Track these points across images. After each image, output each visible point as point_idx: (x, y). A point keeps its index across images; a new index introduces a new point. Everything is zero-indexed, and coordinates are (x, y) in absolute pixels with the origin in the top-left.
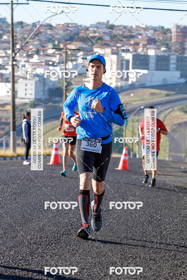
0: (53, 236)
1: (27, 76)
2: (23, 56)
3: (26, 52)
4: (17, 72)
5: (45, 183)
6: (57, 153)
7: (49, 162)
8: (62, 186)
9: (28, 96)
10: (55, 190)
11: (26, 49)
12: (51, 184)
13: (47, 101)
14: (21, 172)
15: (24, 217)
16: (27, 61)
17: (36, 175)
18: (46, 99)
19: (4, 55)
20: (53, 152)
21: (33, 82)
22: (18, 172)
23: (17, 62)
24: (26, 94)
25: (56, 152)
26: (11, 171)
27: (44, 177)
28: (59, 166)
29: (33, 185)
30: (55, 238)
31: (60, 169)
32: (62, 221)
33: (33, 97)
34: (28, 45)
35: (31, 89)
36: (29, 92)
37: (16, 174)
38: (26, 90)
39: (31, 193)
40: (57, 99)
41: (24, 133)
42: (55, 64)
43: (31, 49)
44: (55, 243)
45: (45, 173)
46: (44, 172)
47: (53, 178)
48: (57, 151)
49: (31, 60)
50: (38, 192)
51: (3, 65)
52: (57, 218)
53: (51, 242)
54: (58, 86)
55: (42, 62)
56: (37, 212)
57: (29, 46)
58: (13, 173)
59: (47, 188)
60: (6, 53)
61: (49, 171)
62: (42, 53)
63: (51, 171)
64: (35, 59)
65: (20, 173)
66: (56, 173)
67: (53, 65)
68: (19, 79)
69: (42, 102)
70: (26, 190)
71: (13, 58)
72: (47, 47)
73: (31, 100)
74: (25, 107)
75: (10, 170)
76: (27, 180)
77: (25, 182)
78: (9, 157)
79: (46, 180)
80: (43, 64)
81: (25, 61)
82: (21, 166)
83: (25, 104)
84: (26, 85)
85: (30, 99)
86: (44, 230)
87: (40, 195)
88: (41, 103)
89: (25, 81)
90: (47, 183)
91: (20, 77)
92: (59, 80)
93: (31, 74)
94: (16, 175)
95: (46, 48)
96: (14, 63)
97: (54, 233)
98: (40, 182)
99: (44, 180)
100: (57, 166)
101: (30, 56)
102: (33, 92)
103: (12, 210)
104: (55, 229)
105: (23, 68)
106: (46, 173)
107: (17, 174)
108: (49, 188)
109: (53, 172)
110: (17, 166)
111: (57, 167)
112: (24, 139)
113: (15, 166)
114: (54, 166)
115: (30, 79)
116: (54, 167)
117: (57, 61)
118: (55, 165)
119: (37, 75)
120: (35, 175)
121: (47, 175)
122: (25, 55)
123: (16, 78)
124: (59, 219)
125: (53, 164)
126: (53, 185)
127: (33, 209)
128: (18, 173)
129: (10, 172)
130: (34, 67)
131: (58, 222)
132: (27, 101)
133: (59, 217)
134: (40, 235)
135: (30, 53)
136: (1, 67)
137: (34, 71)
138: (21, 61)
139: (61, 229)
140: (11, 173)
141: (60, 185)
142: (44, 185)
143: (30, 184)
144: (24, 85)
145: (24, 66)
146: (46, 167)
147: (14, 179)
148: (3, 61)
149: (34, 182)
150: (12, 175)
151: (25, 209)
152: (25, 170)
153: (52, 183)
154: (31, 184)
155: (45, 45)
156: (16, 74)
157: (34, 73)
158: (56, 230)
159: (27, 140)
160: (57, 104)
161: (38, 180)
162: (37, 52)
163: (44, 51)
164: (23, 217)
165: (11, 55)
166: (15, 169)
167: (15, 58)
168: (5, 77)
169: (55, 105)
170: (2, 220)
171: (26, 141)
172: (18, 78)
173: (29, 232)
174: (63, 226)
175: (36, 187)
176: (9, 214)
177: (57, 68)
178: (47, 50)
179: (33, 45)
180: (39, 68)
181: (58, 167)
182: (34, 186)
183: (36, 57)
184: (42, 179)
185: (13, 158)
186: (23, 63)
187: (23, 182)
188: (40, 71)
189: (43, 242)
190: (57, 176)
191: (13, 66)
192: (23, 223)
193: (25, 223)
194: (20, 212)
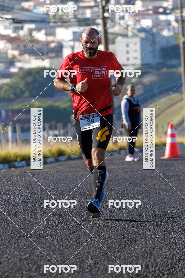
0: (166, 262)
1: (127, 33)
4: (113, 26)
5: (156, 187)
6: (174, 142)
7: (164, 155)
8: (181, 189)
9: (132, 61)
10: (170, 196)
12: (164, 187)
13: (159, 67)
14: (122, 172)
15: (124, 238)
18: (158, 64)
20: (169, 141)
21: (137, 40)
22: (117, 173)
24: (128, 59)
25: (172, 140)
27: (154, 178)
28: (178, 160)
29: (138, 191)
30: (169, 265)
31: (179, 163)
32: (179, 241)
33: (138, 62)
35: (136, 51)
36: (132, 55)
37: (114, 176)
38: (128, 52)
40: (174, 62)
41: (124, 116)
42: (168, 11)
44: (167, 274)
47: (169, 178)
48: (174, 138)
50: (146, 200)
52: (171, 236)
53: (161, 273)
54: (174, 42)
55: (149, 10)
56: (143, 230)
59: (159, 193)
61: (162, 169)
63: (166, 168)
65: (121, 174)
66: (172, 169)
67: (164, 13)
68: (116, 38)
69: (151, 68)
71: (103, 8)
73: (136, 66)
76: (130, 183)
77: (126, 187)
79: (158, 181)
80: (151, 12)
82: (122, 164)
84: (128, 45)
85: (134, 65)
86: (151, 255)
87: (148, 205)
88: (150, 70)
89: (126, 40)
90: (159, 186)
91: (117, 35)
92: (175, 34)
93: (133, 29)
94: (114, 178)
96: (106, 15)
97: (166, 259)
98: (149, 185)
99: (154, 182)
100: (176, 160)
102: (138, 55)
103: (106, 229)
104: (168, 252)
105: (122, 22)
107: (116, 176)
108: (161, 193)
109: (169, 169)
110: (117, 165)
111: (174, 162)
112: (125, 125)
113: (113, 164)
114: (171, 160)
115: (132, 37)
116: (170, 162)
117: (170, 7)
118: (173, 158)
119: (142, 30)
121: (159, 175)
122: (123, 1)
123: (110, 37)
124: (175, 237)
125: (169, 157)
126: (168, 188)
127: (137, 225)
128: (118, 175)
130: (137, 18)
131: (173, 242)
133: (175, 234)
134: (146, 262)
136: (90, 22)
137: (138, 23)
139: (177, 252)
141: (178, 187)
142: (154, 188)
143: (133, 190)
144: (125, 45)
145: (122, 18)
146: (158, 163)
147: (111, 183)
148: (92, 13)
149: (140, 187)
151: (126, 226)
152: (127, 170)
153: (166, 185)
156: (110, 30)
157: (138, 27)
158: (170, 254)
159: (128, 125)
160: (174, 70)
161: (147, 182)
164: (122, 238)
165: (100, 4)
166: (114, 169)
167: (106, 8)
169: (171, 70)
170: (92, 245)
171: (127, 127)
172: (115, 36)
174: (179, 247)
175: (143, 194)
176: (101, 234)
177: (171, 18)
180: (144, 18)
181: (177, 162)
182: (140, 191)
183: (139, 3)
185: (114, 153)
186: (122, 14)
187: (124, 188)
188: (147, 23)
189: (150, 273)
190: (174, 174)
191: (104, 19)
192: (123, 247)
193: (125, 246)
194: (118, 230)
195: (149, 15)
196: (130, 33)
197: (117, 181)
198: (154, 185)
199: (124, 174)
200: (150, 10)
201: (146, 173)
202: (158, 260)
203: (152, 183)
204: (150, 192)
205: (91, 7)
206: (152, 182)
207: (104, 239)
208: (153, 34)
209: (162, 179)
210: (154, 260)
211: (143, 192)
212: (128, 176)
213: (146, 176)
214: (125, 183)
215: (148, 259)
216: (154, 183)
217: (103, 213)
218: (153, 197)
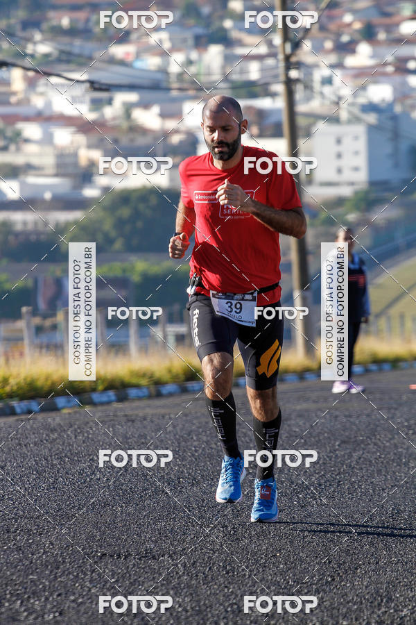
1: (338, 113)
2: (323, 47)
3: (332, 36)
4: (308, 99)
5: (400, 450)
9: (348, 175)
11: (332, 27)
15: (330, 562)
16: (339, 65)
17: (372, 426)
18: (405, 182)
19: (263, 50)
21: (360, 130)
23: (303, 70)
24: (339, 171)
26: (293, 416)
29: (360, 458)
33: (362, 177)
34: (336, 12)
35: (356, 153)
36: (349, 161)
38: (339, 156)
39: (352, 484)
43: (349, 25)
45: (401, 417)
46: (399, 415)
49: (350, 61)
50: (377, 480)
51: (263, 81)
55: (385, 64)
56: (372, 544)
57: (341, 17)
58: (301, 423)
59: (406, 464)
60: (270, 44)
61: (413, 412)
62: (382, 36)
64: (363, 55)
65: (322, 420)
68: (314, 124)
70: (339, 474)
71: (287, 58)
72: (398, 13)
73: (357, 187)
74: (341, 210)
75: (290, 415)
76: (343, 442)
77: (335, 451)
78: (295, 372)
80: (390, 69)
81: (332, 66)
82: (326, 400)
83: (340, 201)
84: (339, 141)
85: (352, 184)
86: (390, 599)
87: (383, 490)
88: (386, 194)
89: (335, 129)
91: (316, 117)
93: (352, 104)
95: (395, 19)
96: (294, 74)
98: (385, 447)
101: (347, 48)
102: (362, 161)
103: (291, 542)
105: (327, 90)
106: (405, 416)
108: (411, 465)
110: (314, 402)
113: (307, 400)
115: (349, 122)
119: (371, 108)
120: (369, 424)
121: (406, 424)
122: (329, 45)
123: (301, 122)
129: (290, 419)
130: (361, 81)
132: (346, 191)
134: (379, 616)
135: (345, 39)
136: (257, 89)
137: (361, 93)
138: (316, 66)
140: (293, 422)
142: (395, 454)
143: (350, 456)
144: (332, 140)
145: (328, 81)
146: (405, 398)
147: (303, 441)
148: (262, 70)
149: (364, 449)
150: (297, 430)
152: (337, 413)
154: (355, 455)
155: (390, 9)
156: (301, 108)
157: (362, 100)
161: (379, 440)
162: (369, 34)
163: (389, 29)
164: (325, 562)
165: (280, 50)
166: (307, 411)
167: (294, 59)
168: (272, 120)
172: (311, 120)
173: (344, 610)
175: (370, 466)
176: (281, 553)
178: (398, 25)
179: (354, 12)
180: (376, 82)
182: (365, 459)
183: (364, 49)
184: (390, 436)
185: (308, 375)
186: (326, 72)
187: (331, 452)
188: (381, 92)
191: (289, 83)
192: (327, 582)
193: (333, 580)
194: (318, 545)
195: (385, 74)
196: (344, 115)
197: (314, 437)
198: (396, 446)
199: (331, 421)
200: (390, 64)
201: (379, 421)
202: (405, 612)
203: (392, 442)
204: (388, 463)
205: (259, 58)
206: (391, 439)
207: (286, 563)
208: (395, 118)
209: (413, 434)
210: (396, 611)
211: (371, 461)
212: (339, 426)
213: (377, 426)
214: (333, 442)
215: (383, 609)
216: (396, 441)
217: (285, 505)
218: (394, 473)
